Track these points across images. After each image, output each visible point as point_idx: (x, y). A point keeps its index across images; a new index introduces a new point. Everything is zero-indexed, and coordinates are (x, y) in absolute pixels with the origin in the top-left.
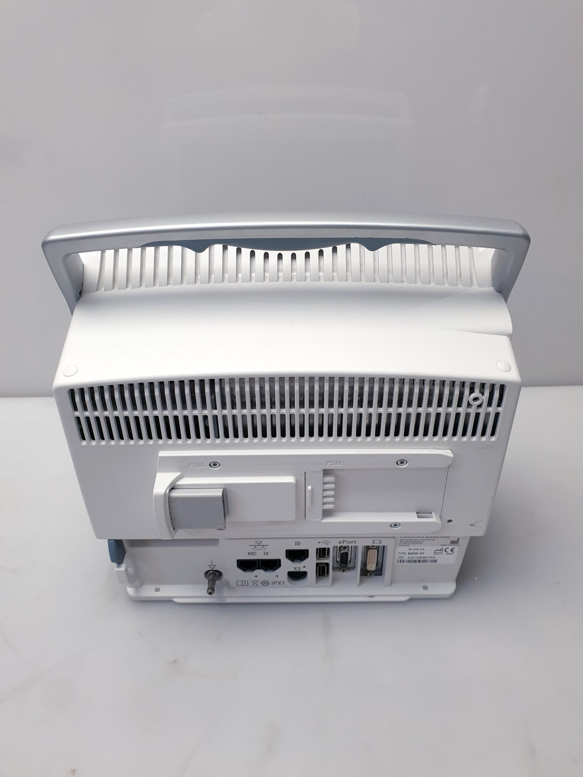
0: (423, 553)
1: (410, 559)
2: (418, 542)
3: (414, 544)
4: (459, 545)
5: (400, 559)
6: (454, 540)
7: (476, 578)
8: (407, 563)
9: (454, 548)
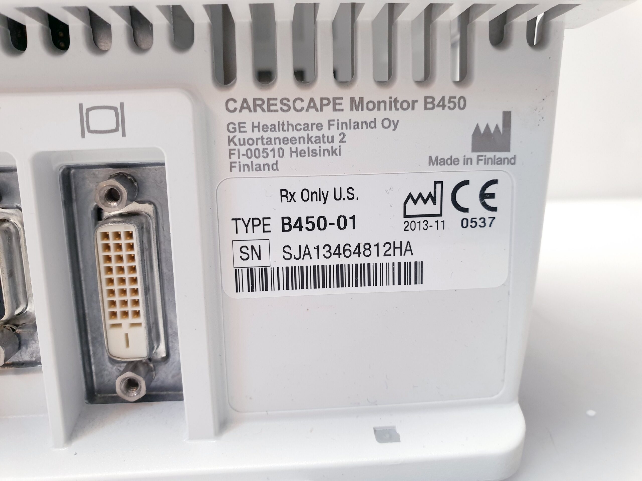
0: (350, 222)
1: (293, 263)
2: (318, 140)
3: (302, 154)
4: (512, 161)
5: (250, 263)
6: (487, 127)
7: (591, 413)
8: (283, 293)
9: (494, 182)
